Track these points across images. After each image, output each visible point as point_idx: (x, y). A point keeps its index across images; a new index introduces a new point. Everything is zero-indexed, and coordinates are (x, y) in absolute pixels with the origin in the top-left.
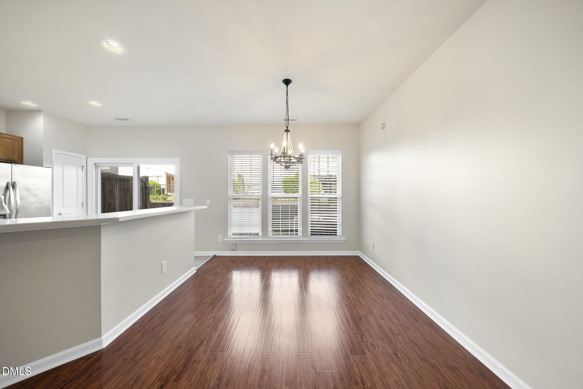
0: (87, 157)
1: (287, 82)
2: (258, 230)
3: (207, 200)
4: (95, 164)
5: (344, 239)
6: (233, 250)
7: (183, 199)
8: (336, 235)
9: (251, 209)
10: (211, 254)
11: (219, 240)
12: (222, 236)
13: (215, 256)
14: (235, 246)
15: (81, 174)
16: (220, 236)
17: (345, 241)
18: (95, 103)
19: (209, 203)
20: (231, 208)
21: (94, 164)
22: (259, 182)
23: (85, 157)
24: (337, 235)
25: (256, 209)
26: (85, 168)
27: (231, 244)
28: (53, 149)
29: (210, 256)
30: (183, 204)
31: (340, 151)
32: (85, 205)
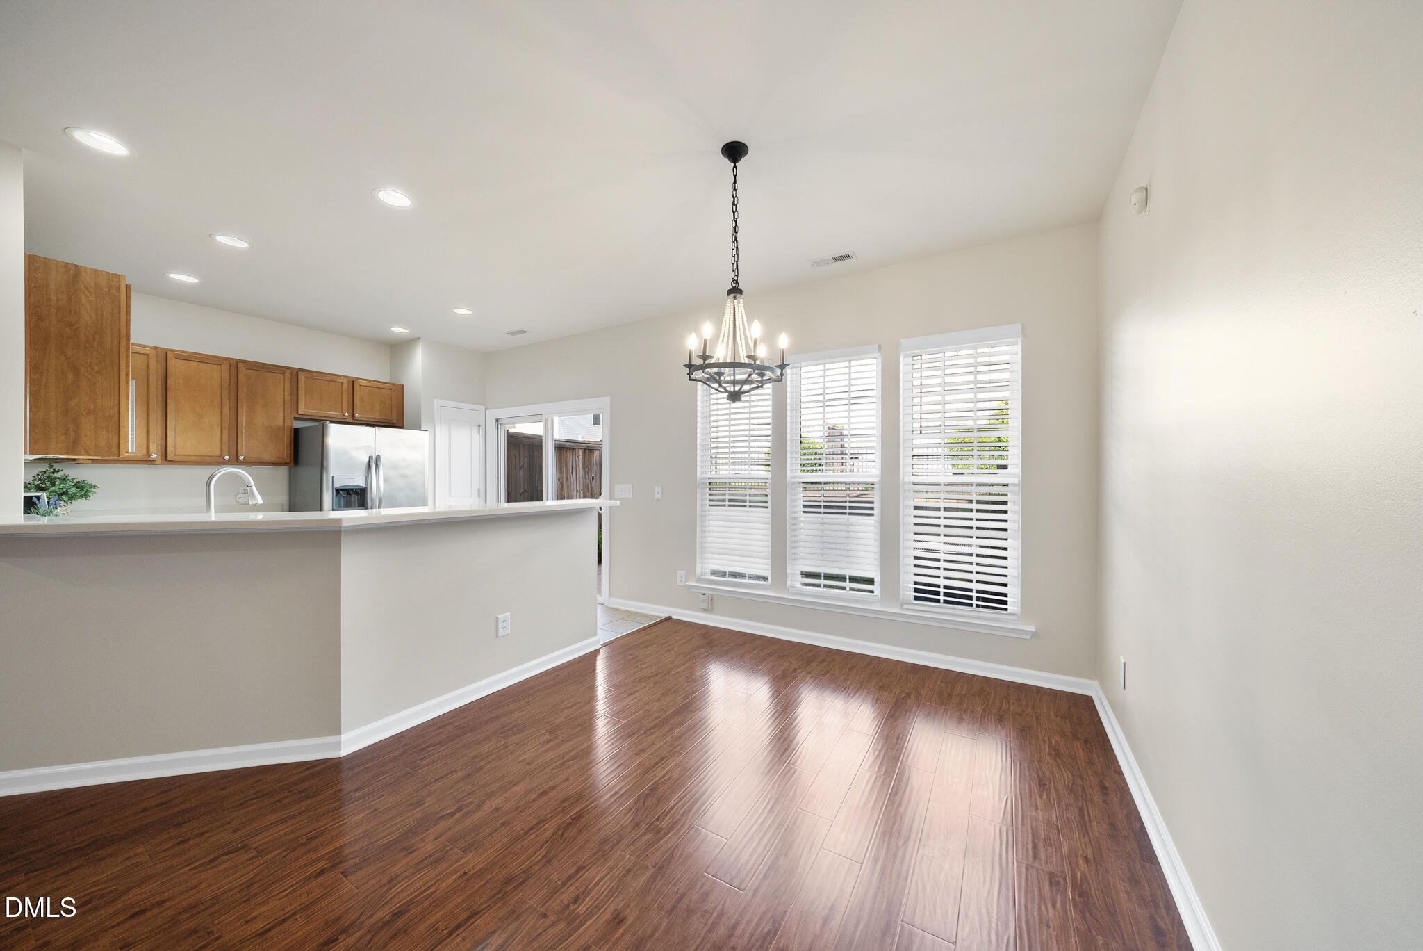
0: (486, 409)
1: (734, 151)
2: (762, 567)
3: (656, 488)
4: (497, 420)
5: (1033, 629)
6: (706, 611)
7: (616, 485)
8: (1006, 610)
9: (751, 512)
10: (662, 612)
11: (679, 583)
12: (683, 572)
13: (669, 618)
14: (711, 603)
15: (477, 438)
16: (680, 572)
17: (1034, 635)
18: (463, 311)
19: (660, 494)
20: (704, 508)
21: (494, 421)
22: (767, 441)
23: (483, 408)
24: (1009, 611)
25: (759, 512)
26: (482, 428)
27: (701, 596)
28: (436, 400)
29: (652, 617)
30: (616, 497)
31: (1016, 327)
32: (483, 493)
